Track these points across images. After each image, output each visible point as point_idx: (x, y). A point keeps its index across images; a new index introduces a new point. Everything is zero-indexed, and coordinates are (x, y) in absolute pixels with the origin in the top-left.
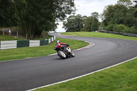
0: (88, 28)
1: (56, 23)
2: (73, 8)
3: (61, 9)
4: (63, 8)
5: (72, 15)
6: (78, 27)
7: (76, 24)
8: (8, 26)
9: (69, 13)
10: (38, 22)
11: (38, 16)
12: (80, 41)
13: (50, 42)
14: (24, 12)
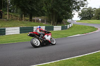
0: (97, 17)
1: (73, 13)
2: (85, 2)
3: (77, 3)
4: (79, 2)
5: (85, 7)
6: (90, 16)
7: (88, 14)
8: (38, 16)
9: (83, 6)
10: (60, 13)
11: (60, 8)
12: (91, 27)
13: (68, 27)
14: (50, 6)
